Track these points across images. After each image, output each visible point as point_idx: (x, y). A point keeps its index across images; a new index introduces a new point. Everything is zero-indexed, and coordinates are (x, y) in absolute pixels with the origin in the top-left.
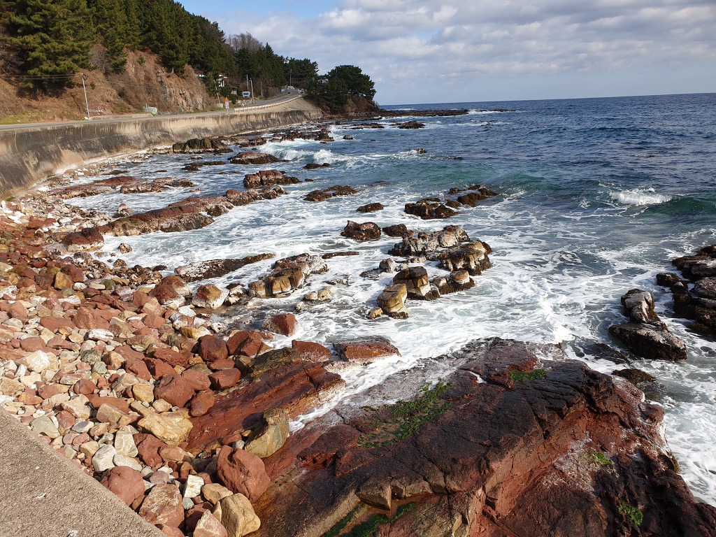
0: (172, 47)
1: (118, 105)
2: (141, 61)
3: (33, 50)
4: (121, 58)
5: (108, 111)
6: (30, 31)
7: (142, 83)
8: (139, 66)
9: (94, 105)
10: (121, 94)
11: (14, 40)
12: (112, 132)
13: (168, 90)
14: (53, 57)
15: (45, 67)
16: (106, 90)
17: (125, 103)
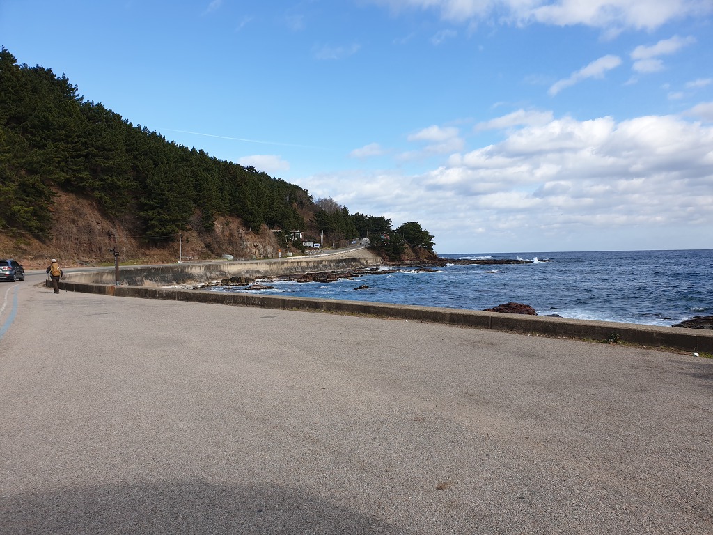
0: (251, 214)
1: (203, 253)
2: (228, 223)
3: (152, 219)
4: (211, 222)
5: (196, 258)
6: (152, 208)
7: (226, 238)
8: (226, 227)
9: (186, 253)
10: (208, 246)
11: (142, 213)
12: (182, 271)
13: (245, 243)
14: (164, 222)
15: (157, 230)
16: (197, 244)
17: (210, 252)
